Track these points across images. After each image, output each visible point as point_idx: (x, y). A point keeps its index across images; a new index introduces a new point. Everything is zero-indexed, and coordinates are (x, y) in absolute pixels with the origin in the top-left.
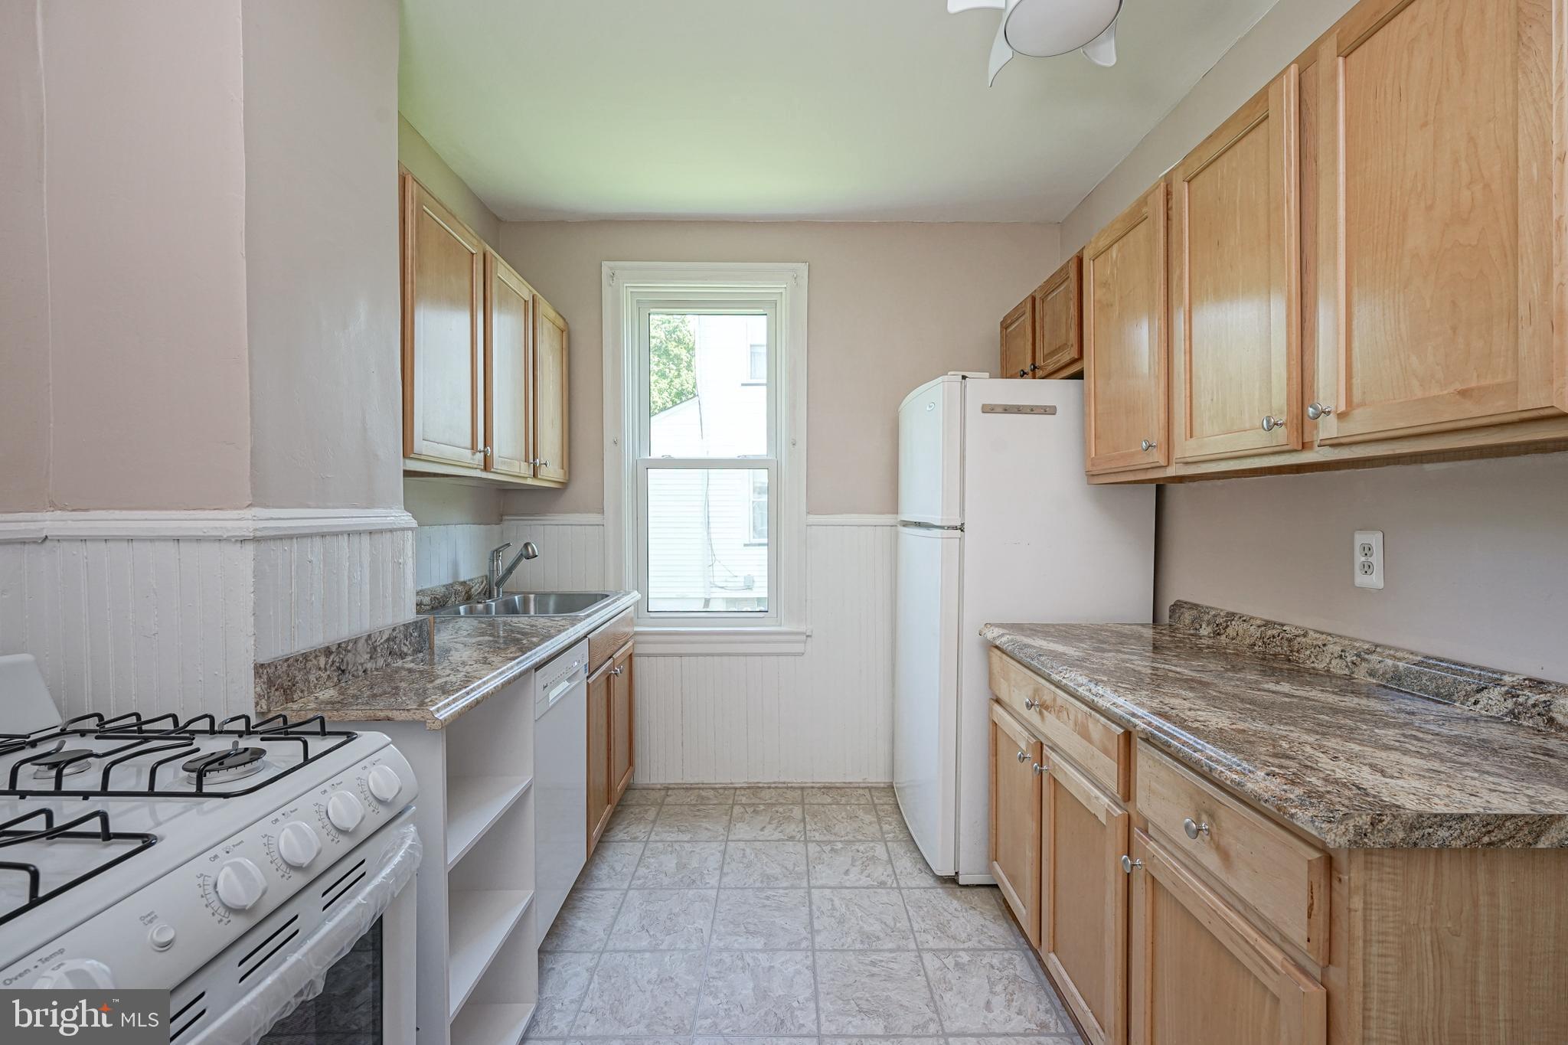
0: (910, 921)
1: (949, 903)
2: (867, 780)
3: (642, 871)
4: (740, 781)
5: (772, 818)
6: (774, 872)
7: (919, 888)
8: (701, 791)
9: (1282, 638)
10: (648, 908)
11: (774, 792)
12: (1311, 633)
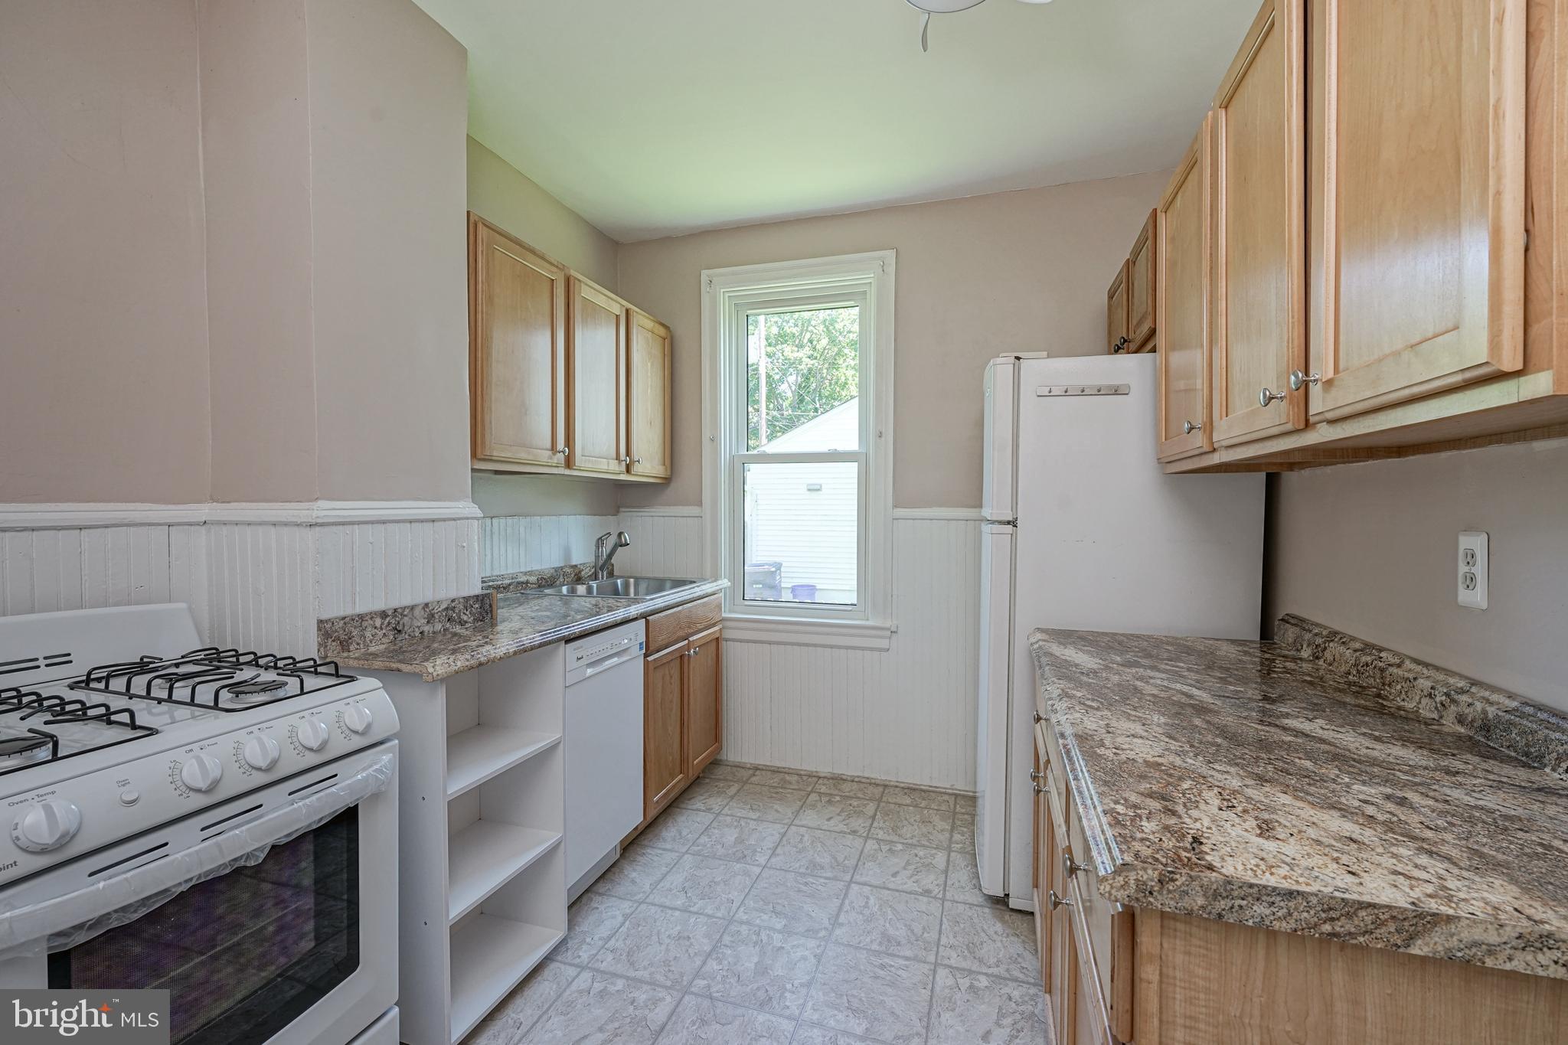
0: (940, 934)
1: (992, 925)
2: (955, 787)
3: (704, 839)
4: (825, 769)
5: (842, 811)
6: (823, 861)
7: (964, 903)
8: (786, 775)
9: (1375, 667)
10: (695, 872)
11: (855, 786)
12: (1407, 662)
